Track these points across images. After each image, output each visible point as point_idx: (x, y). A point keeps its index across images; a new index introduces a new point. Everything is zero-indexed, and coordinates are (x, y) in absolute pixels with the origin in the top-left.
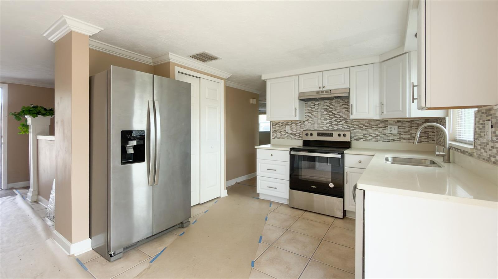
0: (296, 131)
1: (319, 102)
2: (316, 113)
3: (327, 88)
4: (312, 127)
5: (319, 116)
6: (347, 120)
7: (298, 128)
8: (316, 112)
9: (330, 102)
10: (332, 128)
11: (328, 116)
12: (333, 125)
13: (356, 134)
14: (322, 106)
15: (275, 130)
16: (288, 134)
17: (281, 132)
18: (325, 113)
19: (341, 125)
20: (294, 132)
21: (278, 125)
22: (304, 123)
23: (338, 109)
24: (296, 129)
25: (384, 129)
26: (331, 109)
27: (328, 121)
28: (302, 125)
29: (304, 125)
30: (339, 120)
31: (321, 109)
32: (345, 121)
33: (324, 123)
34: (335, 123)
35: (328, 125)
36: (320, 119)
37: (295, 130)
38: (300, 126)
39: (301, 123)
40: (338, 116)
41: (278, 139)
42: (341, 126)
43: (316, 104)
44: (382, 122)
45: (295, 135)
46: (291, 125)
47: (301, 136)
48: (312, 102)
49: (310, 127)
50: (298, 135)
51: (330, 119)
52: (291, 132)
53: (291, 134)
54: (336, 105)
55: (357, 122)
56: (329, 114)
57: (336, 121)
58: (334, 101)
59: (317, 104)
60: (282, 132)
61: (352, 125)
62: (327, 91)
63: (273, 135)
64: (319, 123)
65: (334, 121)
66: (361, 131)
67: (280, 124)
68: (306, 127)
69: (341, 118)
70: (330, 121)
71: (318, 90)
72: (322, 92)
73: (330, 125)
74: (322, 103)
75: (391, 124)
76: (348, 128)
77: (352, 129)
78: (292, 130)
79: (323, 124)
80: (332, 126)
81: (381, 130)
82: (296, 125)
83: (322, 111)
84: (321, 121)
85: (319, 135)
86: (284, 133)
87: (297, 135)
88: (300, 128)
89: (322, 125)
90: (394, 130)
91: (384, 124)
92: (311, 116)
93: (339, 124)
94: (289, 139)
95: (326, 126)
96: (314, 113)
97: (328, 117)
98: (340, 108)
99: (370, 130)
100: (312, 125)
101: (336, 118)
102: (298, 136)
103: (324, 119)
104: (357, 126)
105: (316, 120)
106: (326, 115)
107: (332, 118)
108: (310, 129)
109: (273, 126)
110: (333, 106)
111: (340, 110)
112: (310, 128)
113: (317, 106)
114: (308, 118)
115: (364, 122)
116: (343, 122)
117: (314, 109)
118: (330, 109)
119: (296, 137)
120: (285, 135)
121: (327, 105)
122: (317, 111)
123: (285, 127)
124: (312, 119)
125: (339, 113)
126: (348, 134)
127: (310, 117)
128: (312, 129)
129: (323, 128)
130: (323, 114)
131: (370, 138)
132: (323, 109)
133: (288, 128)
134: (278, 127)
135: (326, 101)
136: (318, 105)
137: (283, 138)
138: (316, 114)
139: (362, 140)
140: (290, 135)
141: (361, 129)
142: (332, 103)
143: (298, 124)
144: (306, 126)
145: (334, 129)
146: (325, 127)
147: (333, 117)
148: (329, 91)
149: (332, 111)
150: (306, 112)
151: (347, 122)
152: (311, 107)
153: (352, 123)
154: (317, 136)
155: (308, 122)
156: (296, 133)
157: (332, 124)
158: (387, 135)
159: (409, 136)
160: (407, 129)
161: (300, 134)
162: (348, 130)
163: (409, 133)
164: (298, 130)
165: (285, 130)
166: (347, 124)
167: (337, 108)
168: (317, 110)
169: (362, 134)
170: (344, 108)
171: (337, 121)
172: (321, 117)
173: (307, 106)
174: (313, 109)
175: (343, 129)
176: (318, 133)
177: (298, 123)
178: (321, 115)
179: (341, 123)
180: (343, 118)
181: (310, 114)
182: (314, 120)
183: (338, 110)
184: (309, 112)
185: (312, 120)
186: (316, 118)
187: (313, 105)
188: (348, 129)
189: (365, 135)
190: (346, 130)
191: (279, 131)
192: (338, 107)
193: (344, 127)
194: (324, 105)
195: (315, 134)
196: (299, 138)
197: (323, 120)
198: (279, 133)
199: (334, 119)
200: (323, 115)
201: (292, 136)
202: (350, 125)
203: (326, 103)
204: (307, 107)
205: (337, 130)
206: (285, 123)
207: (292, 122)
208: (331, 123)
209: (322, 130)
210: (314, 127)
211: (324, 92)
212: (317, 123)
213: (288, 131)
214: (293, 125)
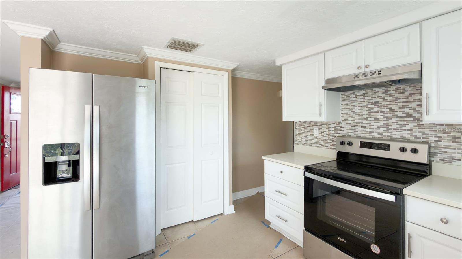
1: (364, 92)
2: (359, 110)
3: (374, 67)
4: (353, 131)
5: (364, 114)
6: (421, 123)
7: (330, 132)
8: (360, 108)
9: (385, 91)
10: (389, 134)
11: (382, 114)
12: (391, 129)
13: (444, 150)
14: (370, 98)
15: (299, 132)
16: (317, 140)
17: (307, 136)
18: (376, 109)
19: (408, 130)
20: (325, 137)
21: (303, 126)
22: (340, 125)
23: (401, 102)
26: (388, 103)
27: (381, 123)
28: (336, 128)
29: (339, 128)
30: (403, 121)
31: (367, 103)
32: (416, 124)
33: (373, 125)
36: (367, 119)
37: (327, 134)
38: (333, 129)
39: (335, 125)
40: (400, 114)
41: (303, 145)
42: (409, 132)
43: (359, 96)
45: (326, 141)
46: (320, 127)
47: (335, 143)
48: (352, 92)
49: (349, 131)
51: (385, 119)
52: (321, 137)
53: (321, 139)
54: (396, 95)
56: (383, 110)
57: (396, 123)
58: (393, 88)
59: (361, 95)
60: (308, 135)
61: (433, 133)
62: (373, 73)
63: (297, 139)
64: (364, 125)
65: (393, 122)
66: (455, 144)
67: (306, 125)
68: (343, 131)
69: (406, 119)
70: (385, 122)
71: (356, 71)
72: (365, 75)
73: (385, 129)
74: (370, 92)
76: (425, 136)
77: (432, 139)
78: (323, 134)
79: (372, 127)
80: (390, 131)
82: (327, 127)
83: (369, 106)
84: (368, 122)
85: (363, 145)
86: (312, 138)
87: (329, 141)
88: (333, 132)
89: (370, 129)
92: (352, 114)
93: (403, 128)
94: (318, 147)
95: (378, 131)
96: (357, 110)
97: (381, 116)
98: (405, 100)
100: (353, 128)
101: (398, 119)
102: (332, 144)
103: (373, 119)
104: (446, 135)
105: (360, 121)
106: (378, 112)
107: (388, 119)
108: (349, 134)
109: (297, 127)
110: (391, 98)
111: (404, 104)
112: (350, 133)
113: (361, 98)
114: (346, 117)
116: (412, 125)
117: (356, 104)
118: (385, 103)
119: (329, 145)
120: (312, 141)
122: (362, 106)
123: (313, 129)
124: (352, 119)
125: (403, 110)
126: (423, 149)
127: (350, 116)
128: (352, 135)
129: (373, 134)
130: (372, 111)
132: (372, 103)
133: (316, 131)
134: (303, 129)
135: (377, 89)
136: (362, 97)
137: (310, 145)
138: (360, 111)
139: (460, 163)
140: (320, 141)
141: (457, 140)
142: (389, 93)
143: (330, 126)
144: (342, 129)
145: (394, 136)
146: (376, 132)
147: (391, 115)
148: (377, 73)
149: (389, 107)
150: (343, 108)
151: (421, 126)
152: (351, 99)
154: (360, 147)
155: (345, 123)
156: (327, 138)
157: (390, 127)
161: (335, 140)
162: (425, 140)
164: (330, 134)
165: (312, 133)
166: (421, 130)
167: (399, 101)
168: (361, 105)
171: (400, 123)
172: (368, 116)
173: (344, 99)
174: (353, 104)
175: (412, 139)
176: (361, 142)
177: (331, 125)
178: (368, 112)
179: (407, 127)
180: (412, 119)
181: (350, 111)
182: (356, 121)
183: (401, 105)
184: (348, 107)
185: (352, 121)
186: (360, 117)
187: (354, 96)
188: (423, 138)
190: (418, 140)
191: (305, 134)
192: (400, 99)
193: (415, 134)
194: (374, 96)
195: (357, 143)
196: (333, 147)
197: (372, 121)
198: (305, 138)
199: (394, 120)
200: (373, 112)
201: (322, 142)
202: (427, 131)
203: (378, 92)
204: (345, 100)
205: (399, 140)
206: (311, 123)
207: (322, 123)
208: (387, 126)
209: (371, 137)
210: (358, 132)
211: (361, 76)
212: (361, 125)
213: (317, 135)
214: (323, 127)
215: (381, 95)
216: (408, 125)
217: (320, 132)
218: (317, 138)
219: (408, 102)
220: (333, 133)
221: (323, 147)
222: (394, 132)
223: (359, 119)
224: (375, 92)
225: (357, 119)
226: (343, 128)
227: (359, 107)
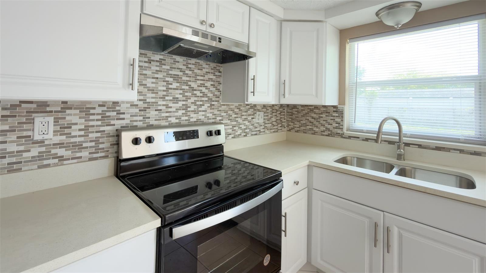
0: (82, 133)
1: (162, 57)
2: (152, 83)
4: (141, 118)
5: (160, 91)
6: (213, 103)
7: (91, 123)
8: (154, 80)
9: (185, 63)
11: (181, 92)
12: (189, 111)
14: (168, 68)
16: (43, 149)
18: (175, 85)
19: (203, 111)
20: (74, 137)
22: (118, 108)
23: (199, 80)
24: (83, 127)
25: (252, 117)
26: (188, 79)
27: (180, 104)
28: (108, 114)
29: (115, 113)
30: (200, 101)
31: (165, 74)
32: (209, 105)
33: (171, 107)
34: (193, 108)
35: (180, 113)
36: (163, 98)
37: (80, 130)
38: (99, 117)
39: (105, 108)
40: (198, 94)
42: (204, 113)
43: (153, 61)
44: (251, 107)
45: (78, 147)
46: (60, 115)
47: (101, 146)
49: (135, 118)
50: (93, 144)
51: (184, 98)
53: (61, 145)
54: (195, 71)
55: (225, 107)
56: (183, 87)
57: (194, 103)
58: (193, 61)
59: (157, 61)
61: (218, 113)
64: (159, 108)
65: (192, 103)
66: (230, 121)
68: (123, 119)
69: (203, 99)
70: (184, 103)
73: (184, 112)
74: (168, 60)
75: (259, 111)
76: (214, 117)
77: (219, 118)
78: (67, 131)
79: (170, 110)
80: (188, 114)
81: (250, 118)
82: (83, 115)
83: (167, 79)
84: (164, 103)
86: (22, 148)
87: (85, 145)
88: (99, 123)
89: (167, 112)
90: (260, 118)
91: (252, 110)
93: (200, 109)
94: (48, 166)
95: (176, 114)
97: (180, 94)
98: (202, 78)
99: (240, 120)
100: (142, 113)
101: (196, 99)
102: (93, 150)
103: (171, 98)
104: (225, 114)
105: (153, 100)
106: (177, 89)
107: (188, 98)
108: (135, 124)
110: (191, 72)
111: (202, 82)
112: (137, 121)
113: (157, 66)
115: (234, 107)
116: (206, 106)
117: (148, 72)
118: (185, 78)
119: (85, 154)
120: (25, 155)
121: (180, 67)
122: (157, 78)
123: (31, 122)
125: (201, 88)
128: (140, 124)
129: (169, 119)
130: (170, 86)
131: (239, 132)
132: (171, 76)
133: (43, 127)
136: (158, 64)
138: (154, 85)
139: (231, 136)
141: (230, 118)
142: (189, 66)
143: (92, 111)
144: (122, 116)
145: (192, 120)
146: (173, 117)
147: (190, 94)
149: (189, 83)
151: (213, 107)
153: (220, 109)
156: (82, 139)
157: (189, 109)
158: (255, 125)
159: (271, 125)
160: (270, 116)
161: (101, 140)
163: (271, 121)
164: (91, 129)
165: (26, 133)
166: (212, 111)
167: (198, 78)
168: (156, 76)
169: (231, 127)
170: (210, 80)
171: (198, 103)
172: (165, 93)
175: (206, 120)
177: (94, 108)
179: (203, 108)
180: (206, 99)
182: (148, 100)
183: (199, 82)
186: (154, 95)
187: (146, 60)
188: (213, 119)
189: (235, 128)
192: (199, 76)
193: (208, 115)
194: (173, 66)
196: (95, 156)
197: (170, 100)
199: (193, 99)
200: (171, 89)
201: (61, 152)
202: (216, 112)
203: (178, 62)
206: (23, 105)
207: (66, 105)
208: (185, 108)
209: (167, 124)
210: (149, 118)
211: (200, 35)
212: (155, 107)
213: (46, 137)
214: (69, 115)
215: (181, 66)
216: (204, 105)
217: (58, 128)
218: (47, 142)
219: (204, 80)
220: (97, 126)
221: (65, 162)
222: (192, 115)
223: (152, 98)
224: (175, 62)
225: (149, 98)
226: (124, 113)
227: (153, 78)
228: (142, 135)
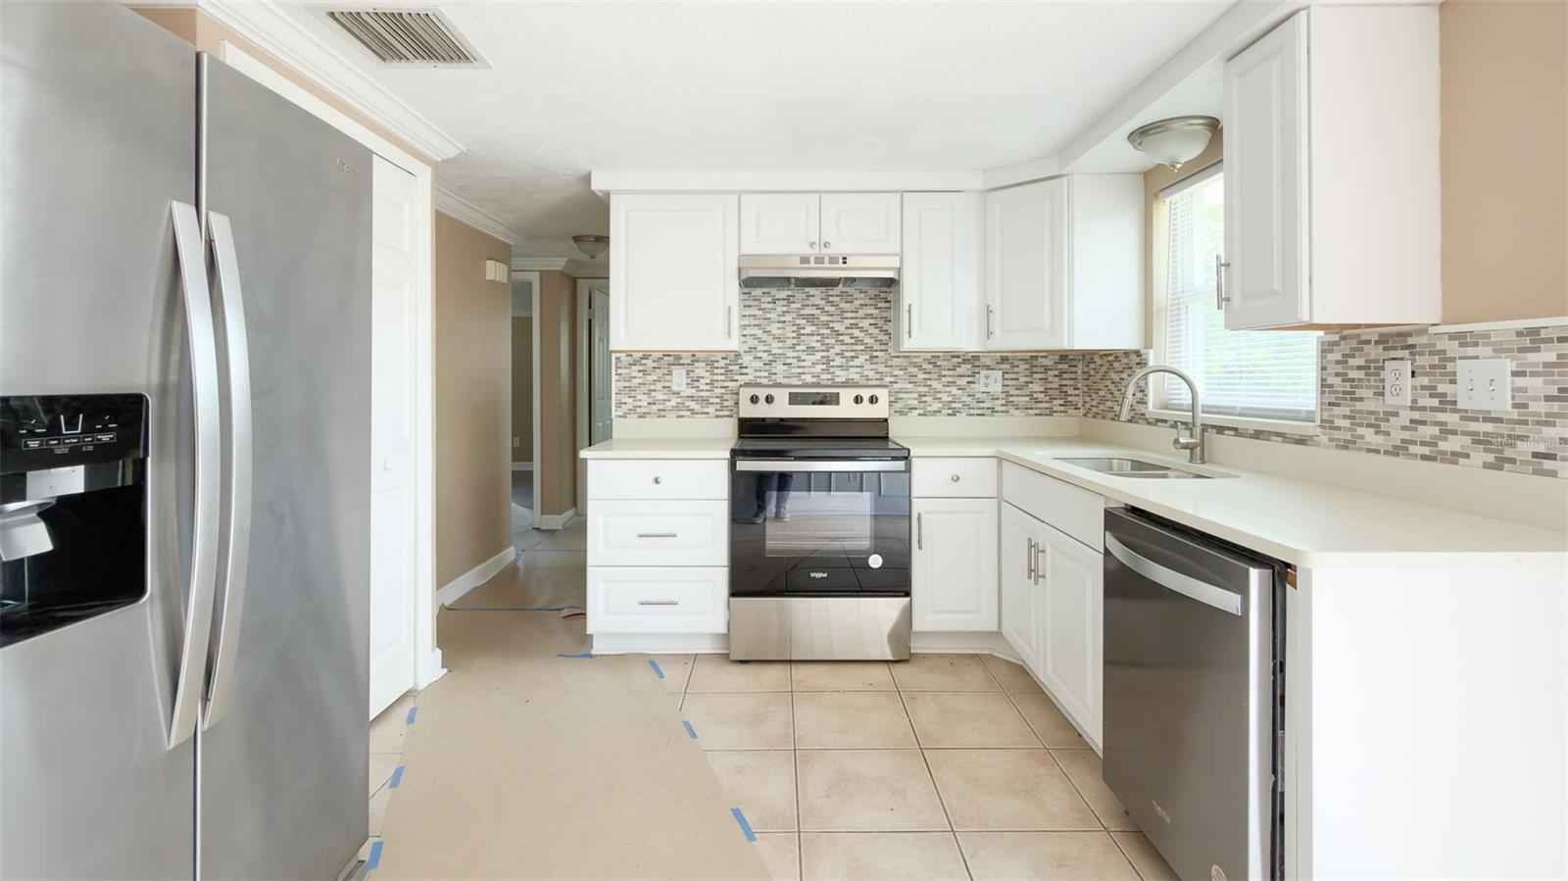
0: (708, 387)
1: (790, 293)
2: (778, 328)
3: (837, 249)
4: (766, 374)
5: (789, 338)
6: (875, 354)
7: (716, 378)
8: (780, 325)
9: (824, 296)
10: (829, 376)
11: (819, 338)
12: (833, 366)
13: (900, 395)
14: (799, 306)
15: (627, 384)
16: (679, 400)
17: (653, 394)
18: (809, 329)
19: (857, 367)
20: (702, 391)
21: (641, 368)
22: (740, 361)
23: (847, 318)
24: (708, 381)
25: (970, 379)
26: (829, 318)
27: (818, 356)
28: (731, 368)
29: (737, 367)
30: (852, 351)
31: (794, 315)
32: (868, 357)
33: (804, 360)
34: (838, 361)
35: (819, 368)
36: (793, 347)
37: (707, 384)
38: (723, 371)
39: (727, 362)
40: (847, 339)
41: (639, 417)
42: (858, 370)
43: (779, 299)
44: (965, 361)
45: (706, 401)
46: (690, 368)
47: (726, 404)
48: (765, 290)
49: (759, 374)
50: (718, 400)
51: (824, 348)
52: (691, 392)
53: (691, 397)
54: (841, 306)
55: (902, 359)
56: (822, 331)
57: (841, 354)
58: (836, 291)
59: (784, 299)
60: (655, 391)
61: (887, 369)
62: (833, 260)
63: (620, 404)
64: (789, 361)
65: (837, 354)
66: (911, 385)
67: (649, 363)
68: (746, 374)
69: (856, 347)
70: (824, 354)
71: (806, 251)
72: (819, 260)
73: (824, 367)
74: (799, 295)
75: (988, 368)
76: (878, 376)
77: (887, 380)
78: (696, 384)
79: (803, 364)
80: (832, 370)
81: (963, 382)
82: (709, 368)
83: (798, 322)
84: (795, 354)
85: (795, 399)
86: (665, 397)
87: (711, 400)
88: (723, 377)
89: (798, 367)
90: (992, 382)
91: (969, 366)
92: (765, 337)
93: (851, 363)
94: (683, 416)
95: (812, 370)
96: (774, 328)
97: (818, 341)
98: (853, 315)
99: (935, 385)
100: (767, 367)
101: (844, 347)
102: (718, 407)
103: (804, 348)
104: (902, 372)
105: (780, 351)
106: (813, 335)
107: (829, 348)
108: (759, 380)
109: (619, 371)
110: (833, 308)
111: (853, 321)
112: (762, 377)
113: (783, 306)
114: (752, 343)
115: (921, 360)
116: (863, 358)
117: (773, 315)
118: (824, 318)
119: (711, 410)
120: (668, 404)
121: (817, 303)
122: (784, 322)
123: (670, 373)
124: (766, 348)
125: (851, 331)
126: (883, 395)
127: (760, 341)
128: (765, 381)
129: (804, 377)
130: (802, 331)
131: (936, 406)
132: (803, 317)
133: (679, 379)
134: (641, 374)
135: (812, 291)
136: (785, 302)
137: (661, 414)
138: (780, 331)
139: (915, 412)
140: (687, 403)
141: (914, 379)
142: (831, 299)
143: (716, 365)
144: (744, 371)
145: (837, 380)
146: (809, 373)
147: (834, 341)
148: (841, 260)
149: (831, 325)
150: (746, 323)
151: (875, 360)
152: (763, 306)
153: (890, 363)
154: (790, 404)
155: (751, 358)
156: (708, 394)
157: (832, 363)
158: (977, 396)
159: (1027, 399)
160: (1023, 380)
161: (726, 397)
162: (878, 383)
163: (1026, 391)
164: (716, 384)
165: (667, 384)
167: (846, 315)
168: (783, 319)
169: (916, 395)
170: (870, 316)
171: (846, 354)
172: (795, 341)
173: (748, 303)
174: (768, 316)
175: (863, 381)
176: (790, 394)
177: (718, 361)
178: (795, 335)
179: (857, 362)
180: (863, 347)
181: (761, 331)
182: (773, 352)
183: (848, 322)
184: (757, 322)
185: (764, 351)
186: (780, 345)
188: (876, 379)
189: (924, 399)
190: (871, 383)
191: (645, 389)
192: (847, 312)
193: (866, 373)
194: (807, 302)
195: (781, 396)
196: (721, 413)
197: (802, 351)
198: (645, 397)
199: (838, 349)
200: (804, 335)
201: (692, 405)
202: (882, 368)
203: (813, 296)
204: (750, 306)
205: (847, 384)
206: (665, 358)
207: (695, 357)
208: (827, 361)
209: (800, 383)
210: (775, 374)
211: (827, 260)
212: (782, 361)
213: (681, 389)
214: (697, 368)
215: (818, 301)
216: (858, 357)
217: (689, 381)
218: (682, 394)
219: (857, 318)
220: (722, 380)
221: (696, 416)
222: (838, 372)
223: (779, 348)
224: (809, 296)
225: (774, 348)
226: (746, 367)
227: (779, 322)
228: (762, 393)
